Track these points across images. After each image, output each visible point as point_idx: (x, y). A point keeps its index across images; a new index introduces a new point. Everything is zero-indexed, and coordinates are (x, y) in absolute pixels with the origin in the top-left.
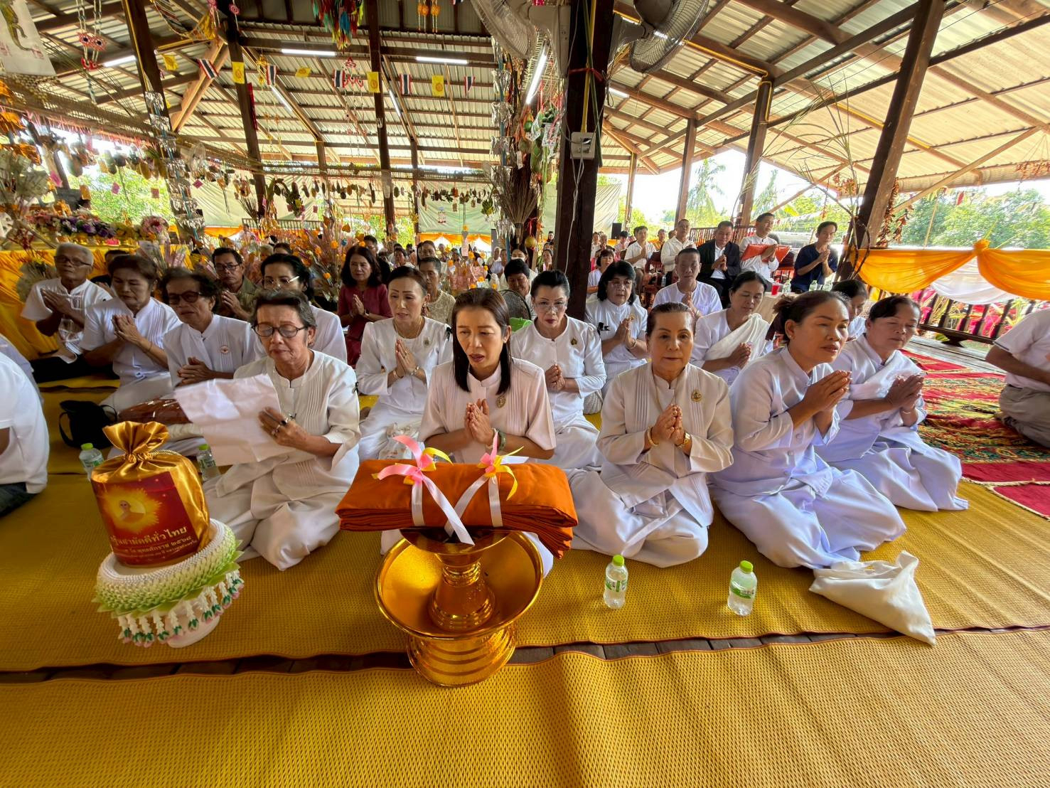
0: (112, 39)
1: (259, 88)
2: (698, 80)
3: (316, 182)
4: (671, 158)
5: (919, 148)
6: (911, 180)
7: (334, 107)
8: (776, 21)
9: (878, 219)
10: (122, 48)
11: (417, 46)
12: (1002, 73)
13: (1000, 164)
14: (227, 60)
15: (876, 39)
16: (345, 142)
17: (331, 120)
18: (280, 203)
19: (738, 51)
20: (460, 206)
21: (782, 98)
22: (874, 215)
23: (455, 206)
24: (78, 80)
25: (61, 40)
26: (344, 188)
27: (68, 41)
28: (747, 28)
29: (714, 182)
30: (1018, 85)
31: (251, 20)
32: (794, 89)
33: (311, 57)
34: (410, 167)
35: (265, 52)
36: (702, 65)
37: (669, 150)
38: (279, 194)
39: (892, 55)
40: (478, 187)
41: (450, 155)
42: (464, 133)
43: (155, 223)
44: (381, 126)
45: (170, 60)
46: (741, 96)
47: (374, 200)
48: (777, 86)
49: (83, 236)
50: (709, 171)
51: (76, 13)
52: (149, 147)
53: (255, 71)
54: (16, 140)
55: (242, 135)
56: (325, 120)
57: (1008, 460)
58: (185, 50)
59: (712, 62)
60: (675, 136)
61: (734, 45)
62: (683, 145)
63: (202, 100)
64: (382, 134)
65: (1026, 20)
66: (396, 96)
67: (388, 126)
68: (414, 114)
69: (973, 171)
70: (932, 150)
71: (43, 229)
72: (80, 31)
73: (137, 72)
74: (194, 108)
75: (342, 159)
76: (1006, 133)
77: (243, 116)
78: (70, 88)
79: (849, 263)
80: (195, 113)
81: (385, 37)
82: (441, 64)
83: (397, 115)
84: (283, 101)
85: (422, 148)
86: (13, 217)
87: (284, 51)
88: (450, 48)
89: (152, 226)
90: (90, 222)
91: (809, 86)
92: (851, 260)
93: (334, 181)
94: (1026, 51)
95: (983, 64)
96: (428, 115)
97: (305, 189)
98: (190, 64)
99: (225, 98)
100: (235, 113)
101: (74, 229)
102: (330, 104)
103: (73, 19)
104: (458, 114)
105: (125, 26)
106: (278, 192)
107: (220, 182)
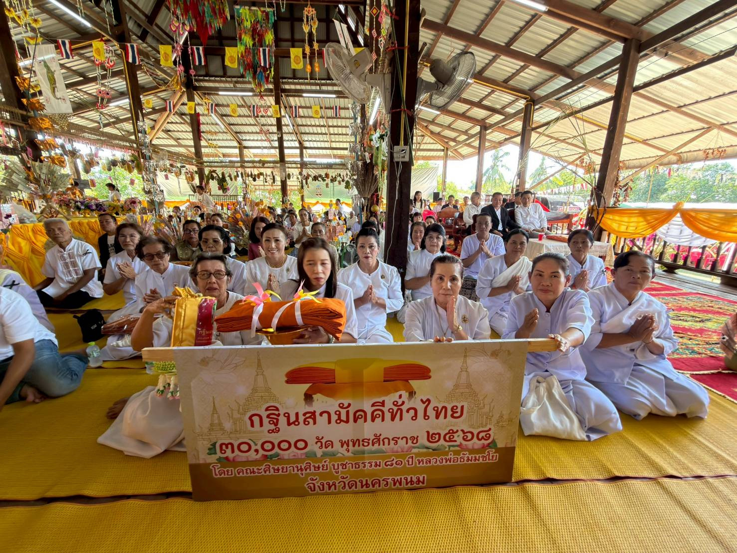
0: (116, 90)
1: (203, 115)
2: (485, 102)
3: (237, 172)
4: (470, 150)
5: (635, 141)
6: (634, 161)
7: (251, 125)
8: (532, 67)
9: (610, 189)
10: (122, 94)
11: (303, 87)
12: (682, 95)
13: (692, 150)
14: (185, 99)
15: (599, 76)
16: (257, 145)
17: (248, 133)
18: (213, 185)
19: (509, 85)
20: (331, 185)
21: (541, 112)
22: (607, 185)
23: (327, 185)
24: (93, 114)
25: (85, 92)
26: (255, 175)
27: (89, 92)
28: (514, 71)
29: (503, 163)
30: (694, 102)
31: (201, 76)
32: (548, 106)
33: (237, 96)
34: (299, 159)
35: (208, 94)
36: (487, 93)
37: (469, 145)
38: (213, 180)
39: (610, 85)
40: (343, 172)
41: (325, 152)
42: (333, 138)
43: (133, 202)
44: (280, 136)
45: (149, 101)
46: (514, 111)
47: (274, 181)
48: (536, 105)
49: (88, 211)
50: (499, 156)
51: (96, 76)
52: (133, 154)
53: (202, 105)
54: (53, 153)
55: (192, 143)
56: (245, 133)
57: (703, 355)
58: (159, 95)
59: (493, 92)
60: (473, 136)
61: (506, 81)
62: (478, 142)
63: (168, 123)
64: (281, 140)
65: (695, 63)
66: (290, 117)
67: (284, 135)
68: (302, 127)
69: (675, 155)
70: (645, 142)
71: (63, 207)
72: (97, 86)
73: (129, 108)
74: (163, 128)
75: (255, 156)
76: (693, 131)
77: (193, 132)
78: (87, 119)
79: (593, 217)
80: (163, 131)
81: (283, 83)
82: (319, 97)
83: (291, 129)
84: (218, 122)
85: (306, 148)
86: (47, 202)
87: (220, 93)
88: (324, 88)
89: (131, 203)
90: (93, 202)
91: (557, 104)
92: (594, 215)
93: (248, 171)
94: (696, 82)
95: (669, 90)
96: (310, 128)
97: (230, 176)
98: (162, 102)
99: (182, 121)
100: (188, 130)
101: (83, 207)
102: (248, 123)
103: (94, 79)
104: (329, 126)
105: (125, 83)
106: (213, 178)
107: (176, 173)
